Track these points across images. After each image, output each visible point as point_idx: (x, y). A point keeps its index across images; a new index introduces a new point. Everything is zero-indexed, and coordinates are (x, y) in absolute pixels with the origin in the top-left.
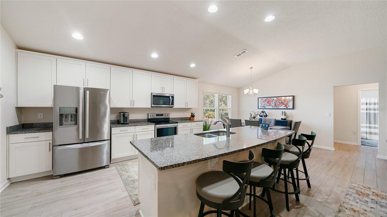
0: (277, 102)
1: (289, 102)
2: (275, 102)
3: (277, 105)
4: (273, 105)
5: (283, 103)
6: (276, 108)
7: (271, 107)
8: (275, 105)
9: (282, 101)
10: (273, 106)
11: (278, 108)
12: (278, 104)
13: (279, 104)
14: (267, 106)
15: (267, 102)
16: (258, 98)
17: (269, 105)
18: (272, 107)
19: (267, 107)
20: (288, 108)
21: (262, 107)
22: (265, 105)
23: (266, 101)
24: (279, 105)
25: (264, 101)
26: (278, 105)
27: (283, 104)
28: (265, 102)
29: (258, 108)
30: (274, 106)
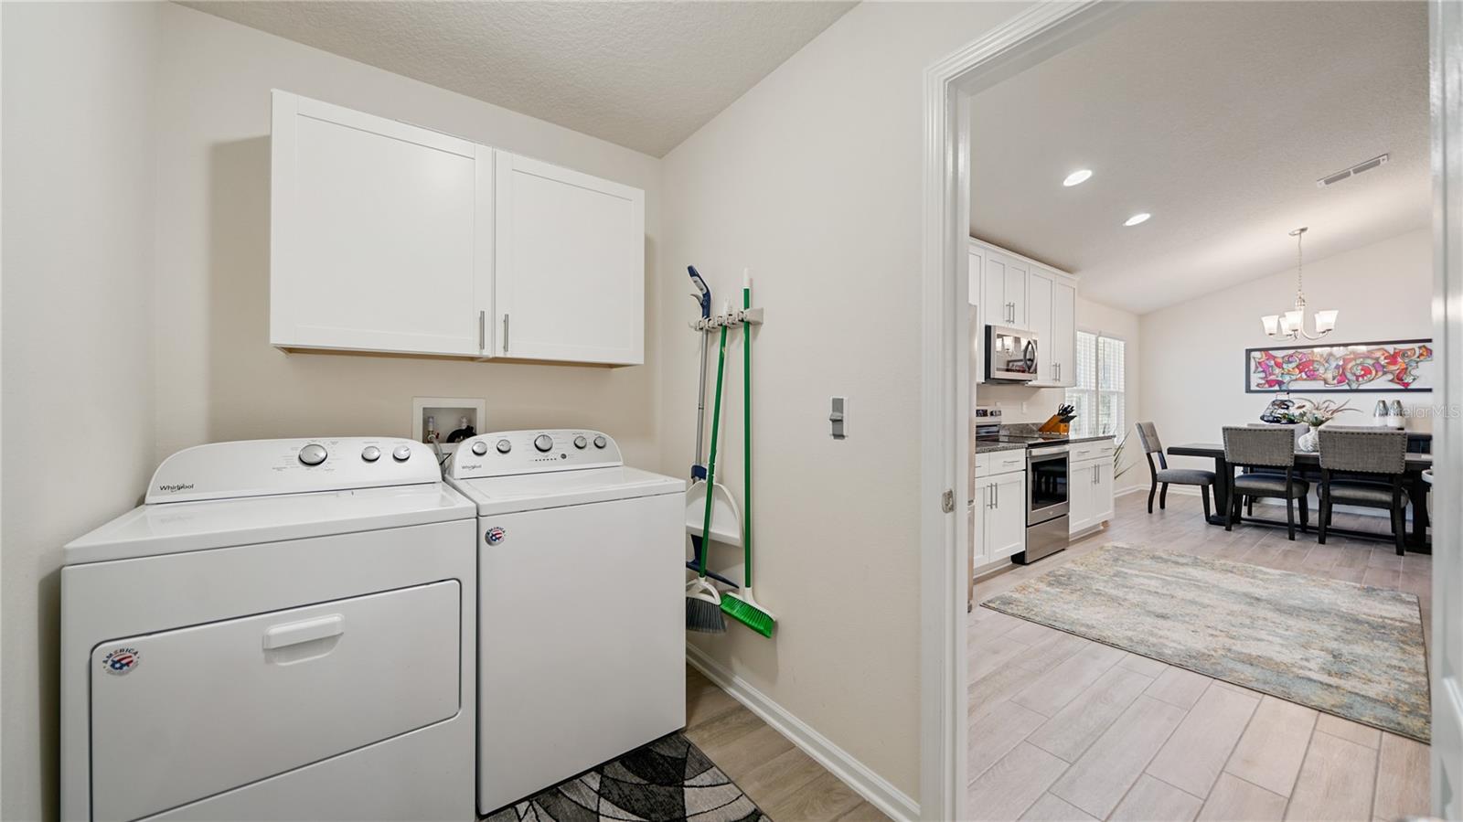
0: (1350, 366)
1: (1417, 362)
2: (1337, 367)
3: (1349, 375)
4: (1329, 376)
5: (1384, 367)
6: (1347, 387)
7: (1319, 385)
8: (1342, 377)
9: (1377, 359)
10: (1330, 381)
11: (1354, 386)
12: (1355, 374)
13: (1359, 372)
14: (1296, 380)
15: (1297, 367)
16: (1249, 352)
17: (1304, 376)
18: (1322, 383)
19: (1293, 386)
20: (1411, 387)
21: (1271, 386)
22: (1287, 379)
23: (1289, 362)
24: (1362, 376)
25: (1280, 360)
26: (1357, 377)
27: (1385, 373)
28: (1285, 366)
29: (1248, 390)
30: (1335, 382)
